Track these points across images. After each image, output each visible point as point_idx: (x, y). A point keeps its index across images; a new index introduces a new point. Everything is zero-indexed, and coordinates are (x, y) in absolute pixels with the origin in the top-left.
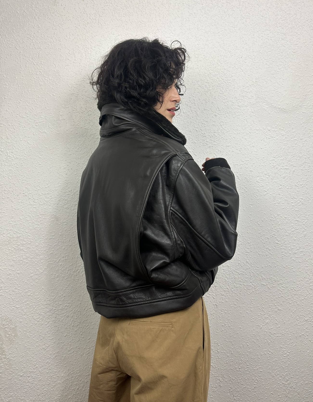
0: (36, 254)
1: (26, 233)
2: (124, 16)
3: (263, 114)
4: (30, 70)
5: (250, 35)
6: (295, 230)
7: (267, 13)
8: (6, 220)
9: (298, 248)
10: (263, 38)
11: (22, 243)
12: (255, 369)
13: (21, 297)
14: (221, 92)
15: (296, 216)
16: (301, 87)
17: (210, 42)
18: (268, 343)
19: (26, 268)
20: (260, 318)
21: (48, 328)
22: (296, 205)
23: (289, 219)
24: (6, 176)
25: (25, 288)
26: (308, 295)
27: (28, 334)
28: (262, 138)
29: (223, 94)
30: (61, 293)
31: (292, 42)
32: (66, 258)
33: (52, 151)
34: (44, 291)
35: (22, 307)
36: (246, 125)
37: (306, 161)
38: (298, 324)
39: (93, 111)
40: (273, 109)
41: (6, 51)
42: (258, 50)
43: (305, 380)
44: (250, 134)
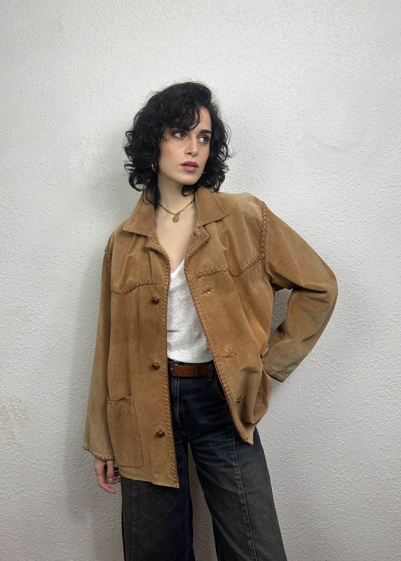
0: (47, 325)
1: (35, 301)
2: (142, 41)
3: (311, 155)
4: (33, 110)
5: (294, 58)
6: (352, 296)
7: (315, 29)
8: (11, 287)
9: (356, 317)
10: (311, 61)
11: (30, 313)
12: (303, 459)
13: (31, 375)
14: (259, 129)
15: (353, 278)
16: (359, 120)
17: (246, 69)
18: (319, 430)
19: (36, 342)
20: (309, 401)
21: (63, 410)
22: (353, 265)
23: (344, 282)
24: (10, 236)
25: (35, 365)
26: (368, 373)
27: (40, 416)
28: (311, 183)
29: (263, 130)
30: (75, 370)
31: (347, 63)
32: (81, 330)
33: (61, 206)
34: (56, 368)
35: (32, 387)
36: (291, 168)
37: (366, 211)
38: (356, 408)
39: (108, 157)
40: (324, 148)
41: (5, 89)
42: (304, 76)
43: (364, 473)
44: (295, 179)
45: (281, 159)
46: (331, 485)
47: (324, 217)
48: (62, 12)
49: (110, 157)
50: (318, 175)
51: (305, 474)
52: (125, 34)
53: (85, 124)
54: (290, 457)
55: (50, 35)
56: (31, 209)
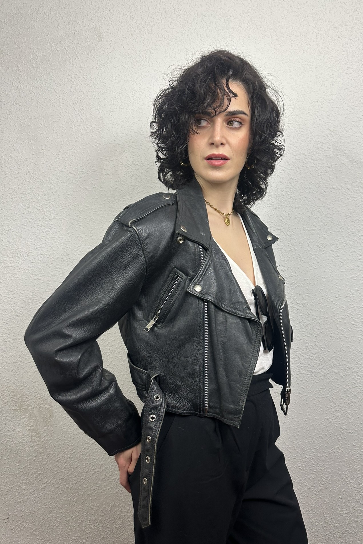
45: (311, 173)
46: (347, 494)
47: (351, 232)
48: (102, 21)
49: (144, 165)
50: (347, 190)
51: (322, 483)
52: (163, 45)
53: (120, 131)
54: (309, 466)
55: (90, 43)
56: (65, 213)
